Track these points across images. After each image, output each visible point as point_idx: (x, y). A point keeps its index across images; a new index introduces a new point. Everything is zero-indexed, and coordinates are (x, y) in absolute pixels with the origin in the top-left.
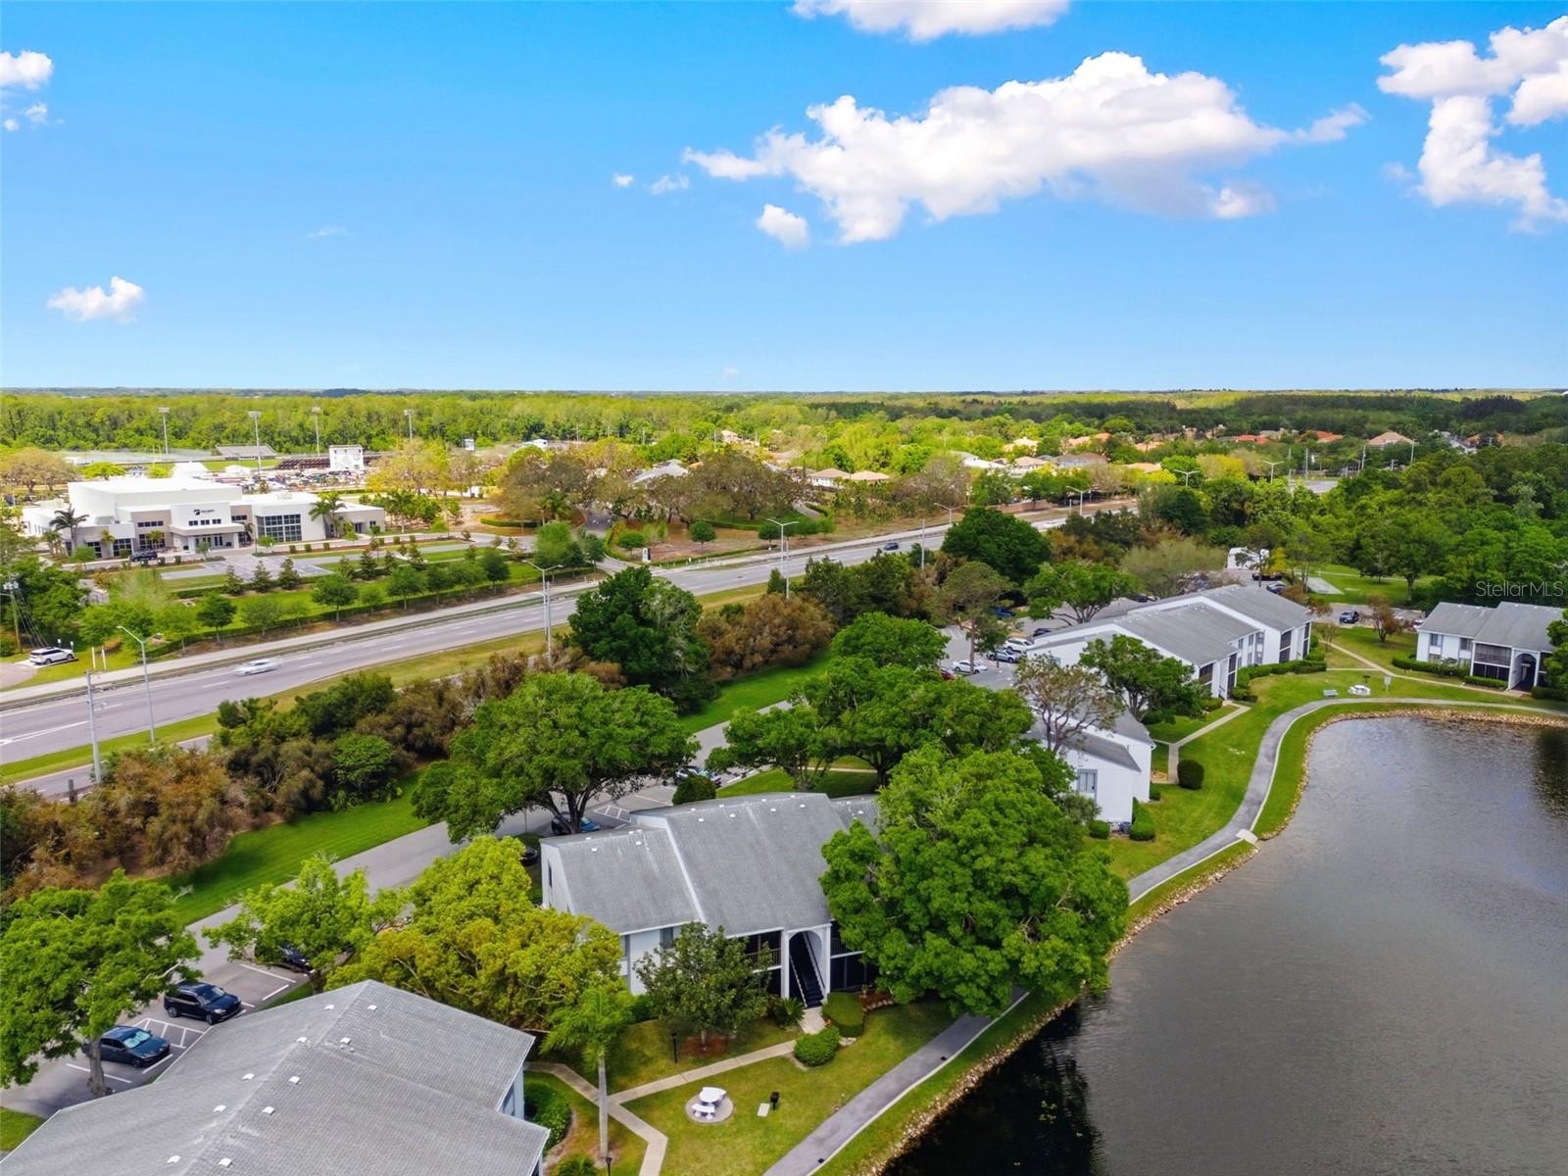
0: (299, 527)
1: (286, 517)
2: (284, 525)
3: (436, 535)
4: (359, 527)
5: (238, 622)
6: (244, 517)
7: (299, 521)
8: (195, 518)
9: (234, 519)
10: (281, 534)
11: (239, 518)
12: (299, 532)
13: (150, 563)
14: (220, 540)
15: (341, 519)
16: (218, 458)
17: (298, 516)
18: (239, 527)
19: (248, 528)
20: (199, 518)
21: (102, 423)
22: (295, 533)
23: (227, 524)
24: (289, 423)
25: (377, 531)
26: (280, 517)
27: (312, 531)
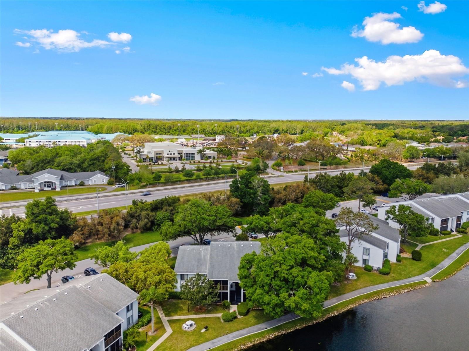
0: (194, 156)
1: (191, 154)
2: (190, 156)
3: (228, 160)
4: (210, 157)
5: (162, 180)
6: (181, 153)
7: (194, 155)
8: (169, 153)
9: (178, 153)
10: (189, 158)
11: (180, 153)
12: (194, 158)
13: (156, 164)
14: (174, 159)
15: (205, 155)
16: (191, 137)
17: (194, 153)
18: (179, 156)
19: (182, 156)
20: (170, 153)
21: (167, 128)
22: (193, 158)
23: (177, 155)
24: (209, 129)
25: (214, 158)
26: (189, 154)
27: (197, 158)
